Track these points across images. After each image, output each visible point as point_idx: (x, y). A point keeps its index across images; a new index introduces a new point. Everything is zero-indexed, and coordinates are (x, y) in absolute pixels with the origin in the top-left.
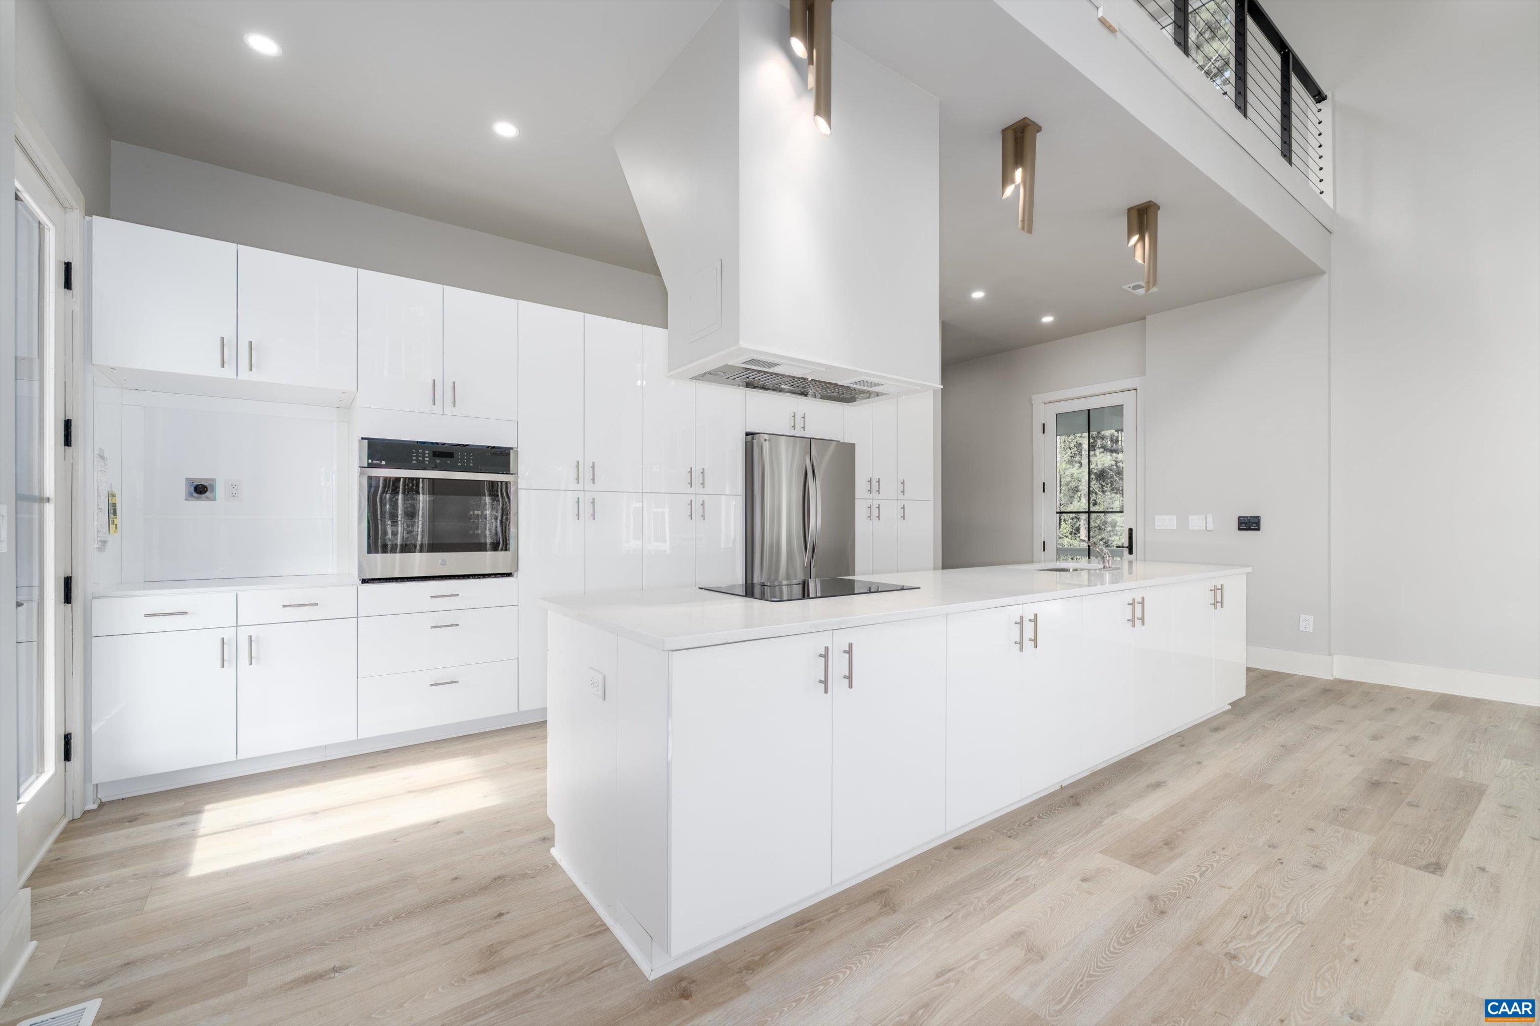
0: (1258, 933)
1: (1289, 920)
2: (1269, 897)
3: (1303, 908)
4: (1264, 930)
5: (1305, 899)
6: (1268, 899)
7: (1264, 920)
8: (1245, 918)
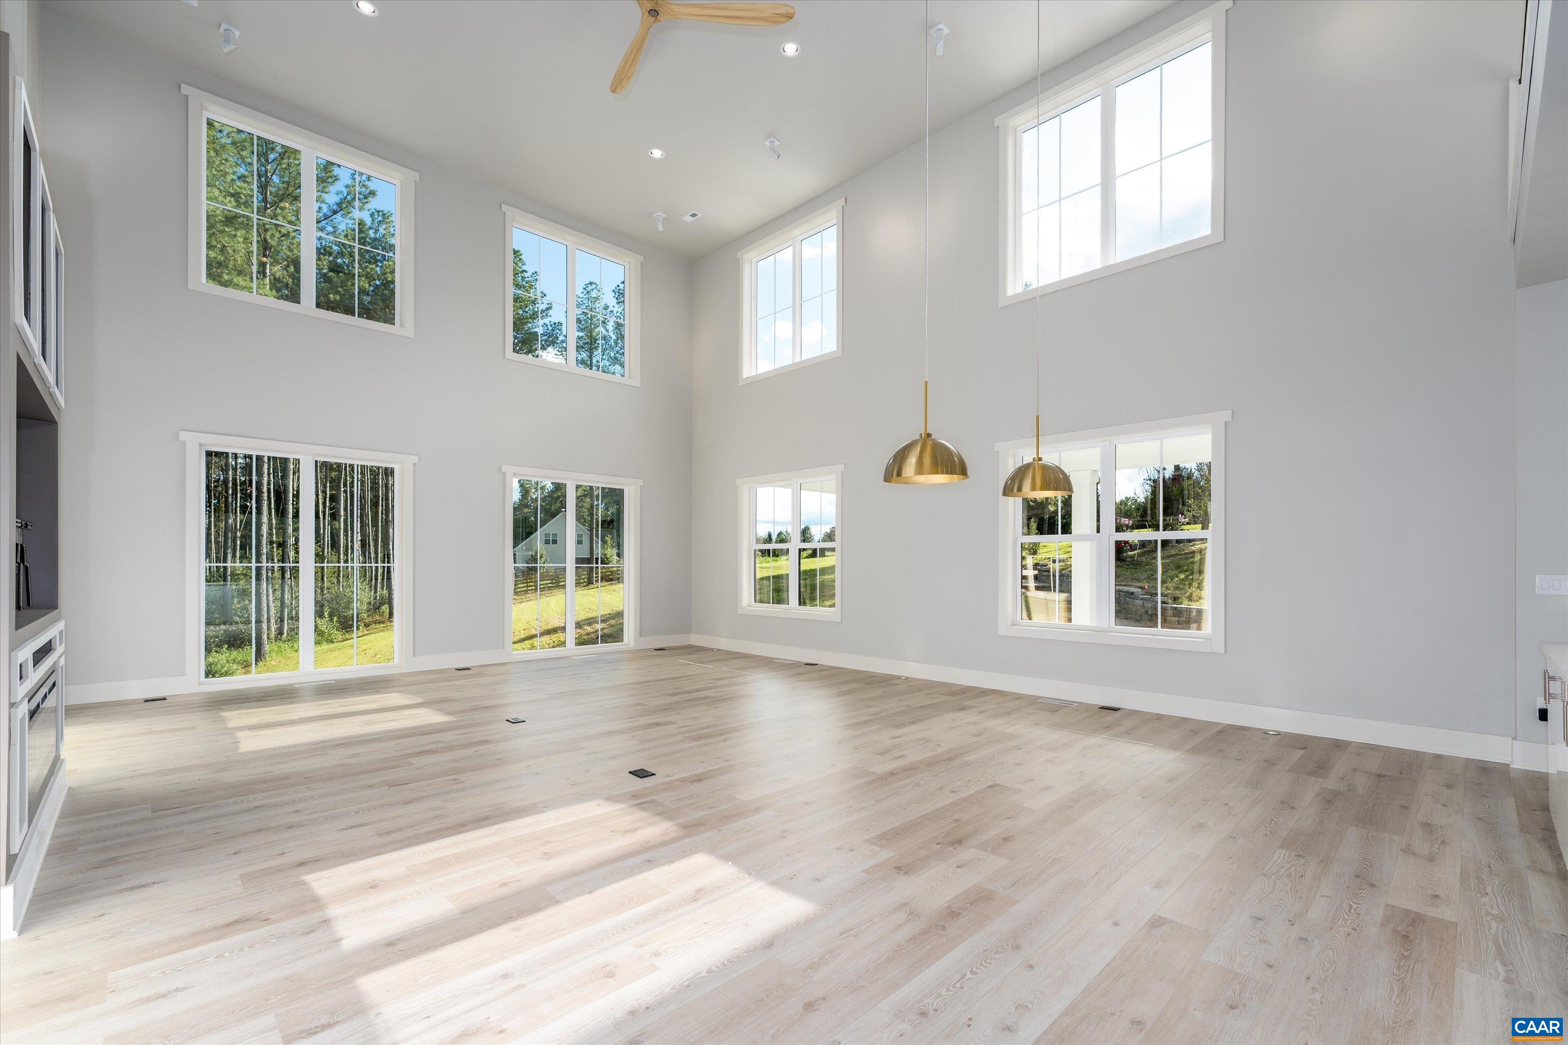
0: (1290, 868)
1: (1273, 876)
2: (1291, 891)
3: (1265, 884)
4: (1287, 870)
5: (1265, 891)
6: (1291, 889)
7: (1289, 876)
8: (1302, 876)
